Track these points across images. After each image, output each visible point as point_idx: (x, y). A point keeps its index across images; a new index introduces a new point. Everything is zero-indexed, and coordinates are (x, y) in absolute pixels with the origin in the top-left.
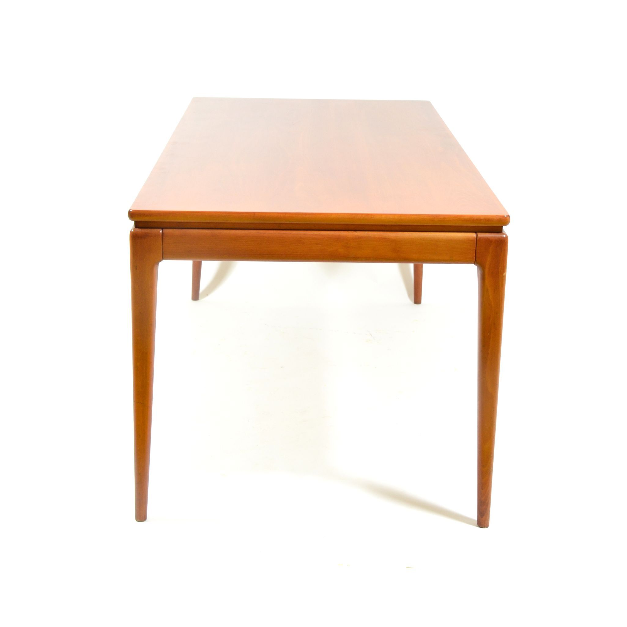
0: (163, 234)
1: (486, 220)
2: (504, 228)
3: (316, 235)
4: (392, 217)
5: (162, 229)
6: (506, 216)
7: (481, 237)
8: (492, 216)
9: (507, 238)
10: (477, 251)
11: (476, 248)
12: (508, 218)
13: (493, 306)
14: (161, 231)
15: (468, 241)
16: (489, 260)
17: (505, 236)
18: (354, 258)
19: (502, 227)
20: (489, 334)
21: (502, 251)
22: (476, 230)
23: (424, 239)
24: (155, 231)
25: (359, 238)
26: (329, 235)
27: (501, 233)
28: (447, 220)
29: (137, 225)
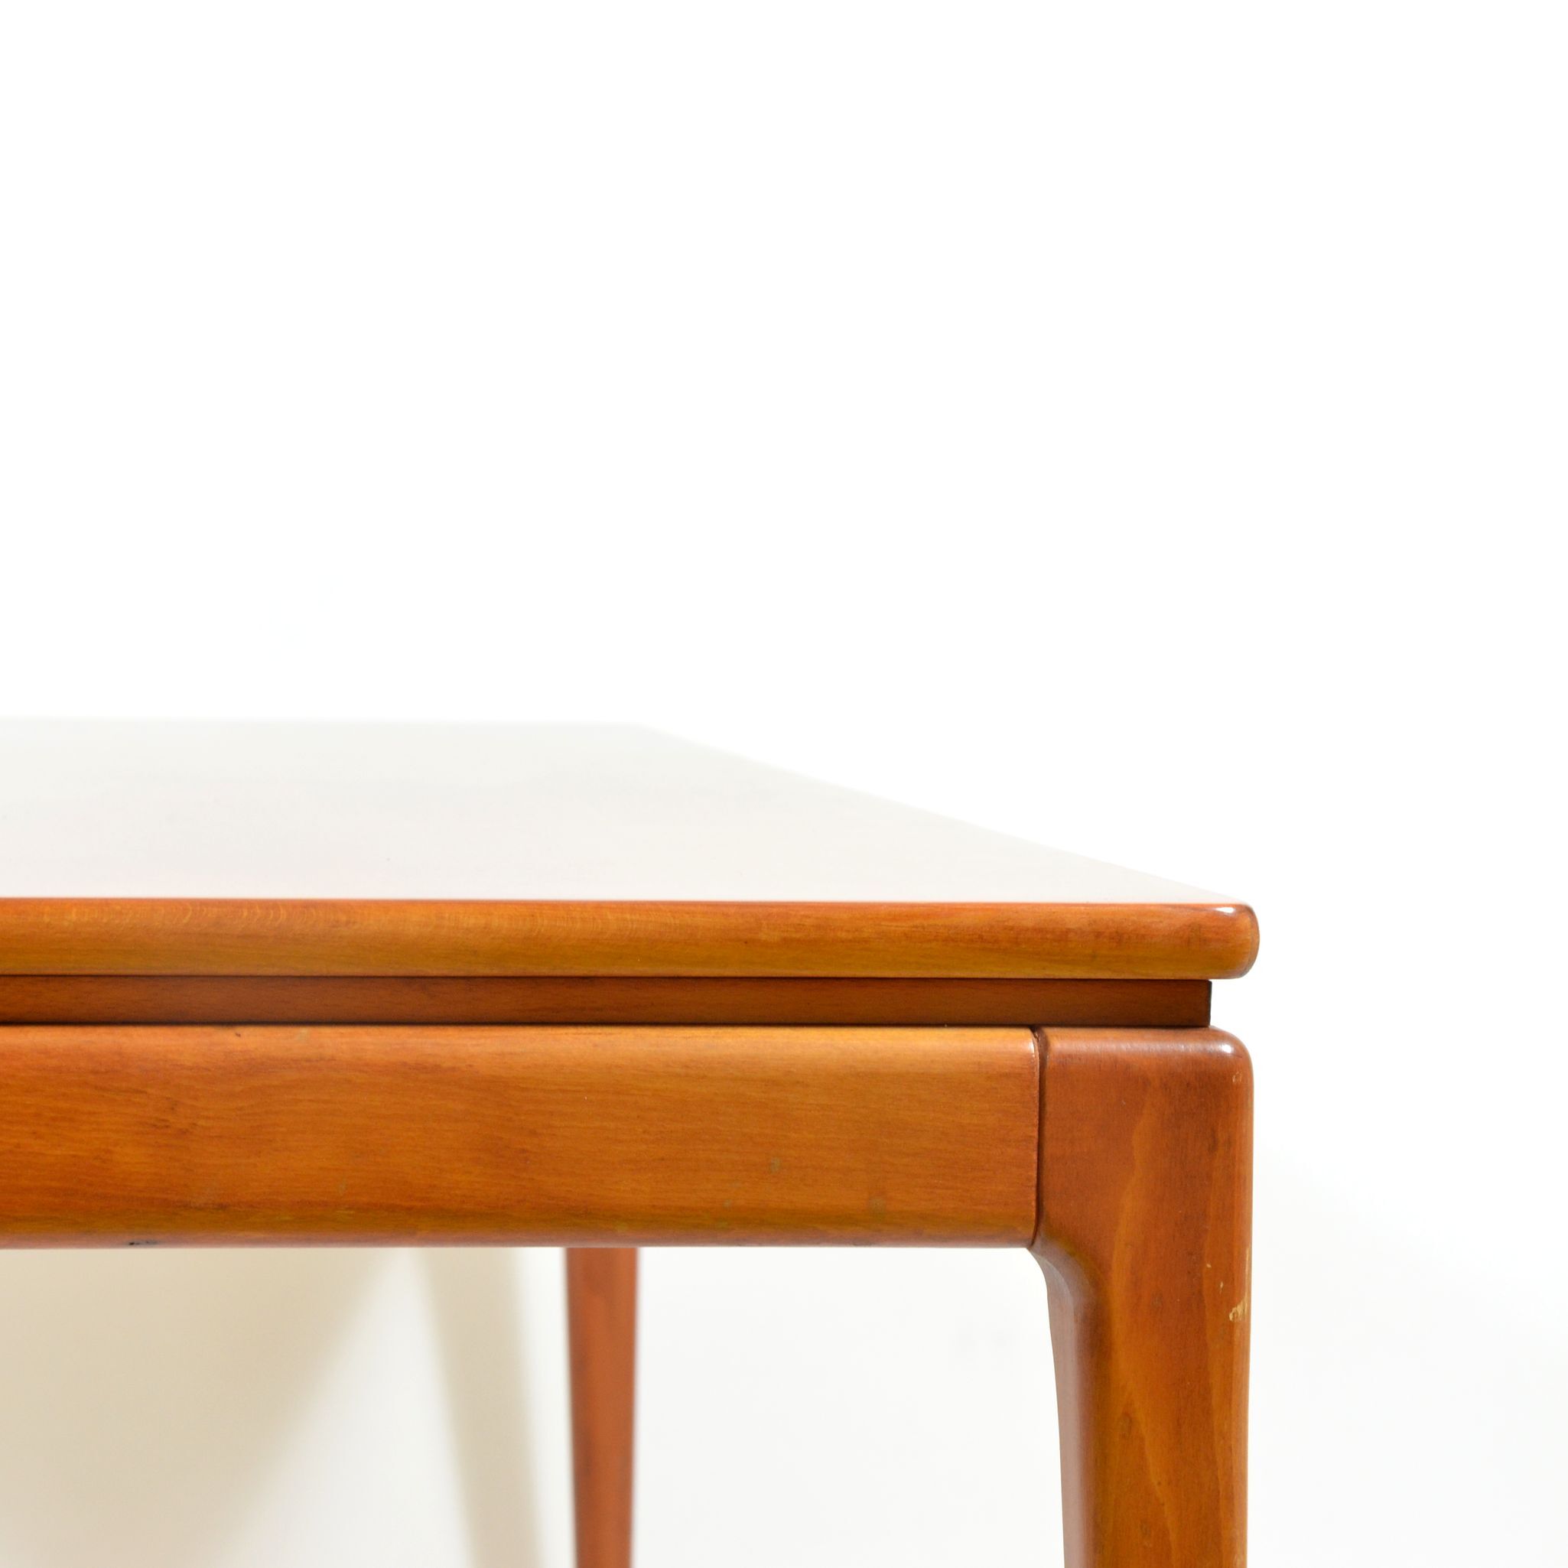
1: (1098, 935)
2: (1222, 990)
4: (470, 921)
6: (1230, 911)
7: (1070, 1056)
8: (1142, 910)
9: (1242, 1057)
10: (1049, 1149)
11: (1040, 1129)
12: (1247, 920)
13: (1173, 1537)
15: (990, 1078)
16: (1129, 1210)
17: (1227, 1049)
18: (222, 1207)
19: (1209, 984)
21: (1213, 1148)
22: (1033, 1011)
23: (695, 1072)
25: (254, 1067)
26: (46, 1052)
27: (1199, 1031)
28: (843, 935)
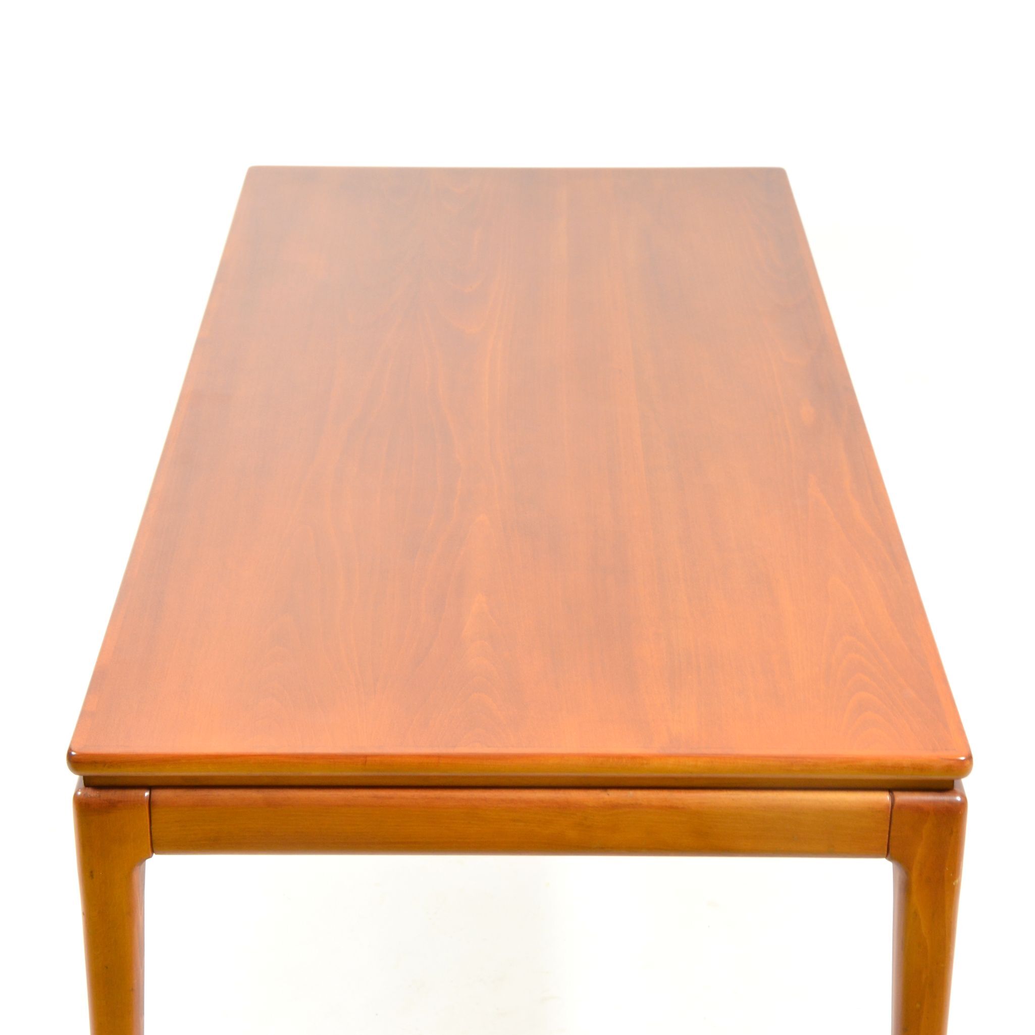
0: (150, 802)
1: (914, 769)
3: (512, 801)
5: (150, 788)
6: (963, 758)
7: (902, 802)
8: (930, 760)
9: (963, 805)
10: (892, 833)
11: (890, 827)
12: (969, 761)
13: (929, 948)
14: (147, 794)
15: (872, 811)
16: (920, 852)
17: (958, 799)
19: (954, 780)
20: (918, 1006)
21: (951, 834)
22: (892, 788)
24: (132, 794)
25: (613, 807)
26: (542, 801)
27: (952, 794)
29: (89, 783)
